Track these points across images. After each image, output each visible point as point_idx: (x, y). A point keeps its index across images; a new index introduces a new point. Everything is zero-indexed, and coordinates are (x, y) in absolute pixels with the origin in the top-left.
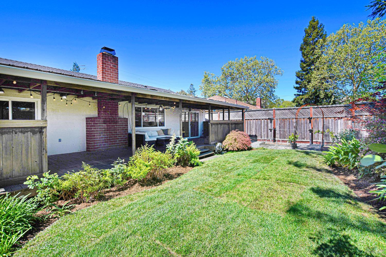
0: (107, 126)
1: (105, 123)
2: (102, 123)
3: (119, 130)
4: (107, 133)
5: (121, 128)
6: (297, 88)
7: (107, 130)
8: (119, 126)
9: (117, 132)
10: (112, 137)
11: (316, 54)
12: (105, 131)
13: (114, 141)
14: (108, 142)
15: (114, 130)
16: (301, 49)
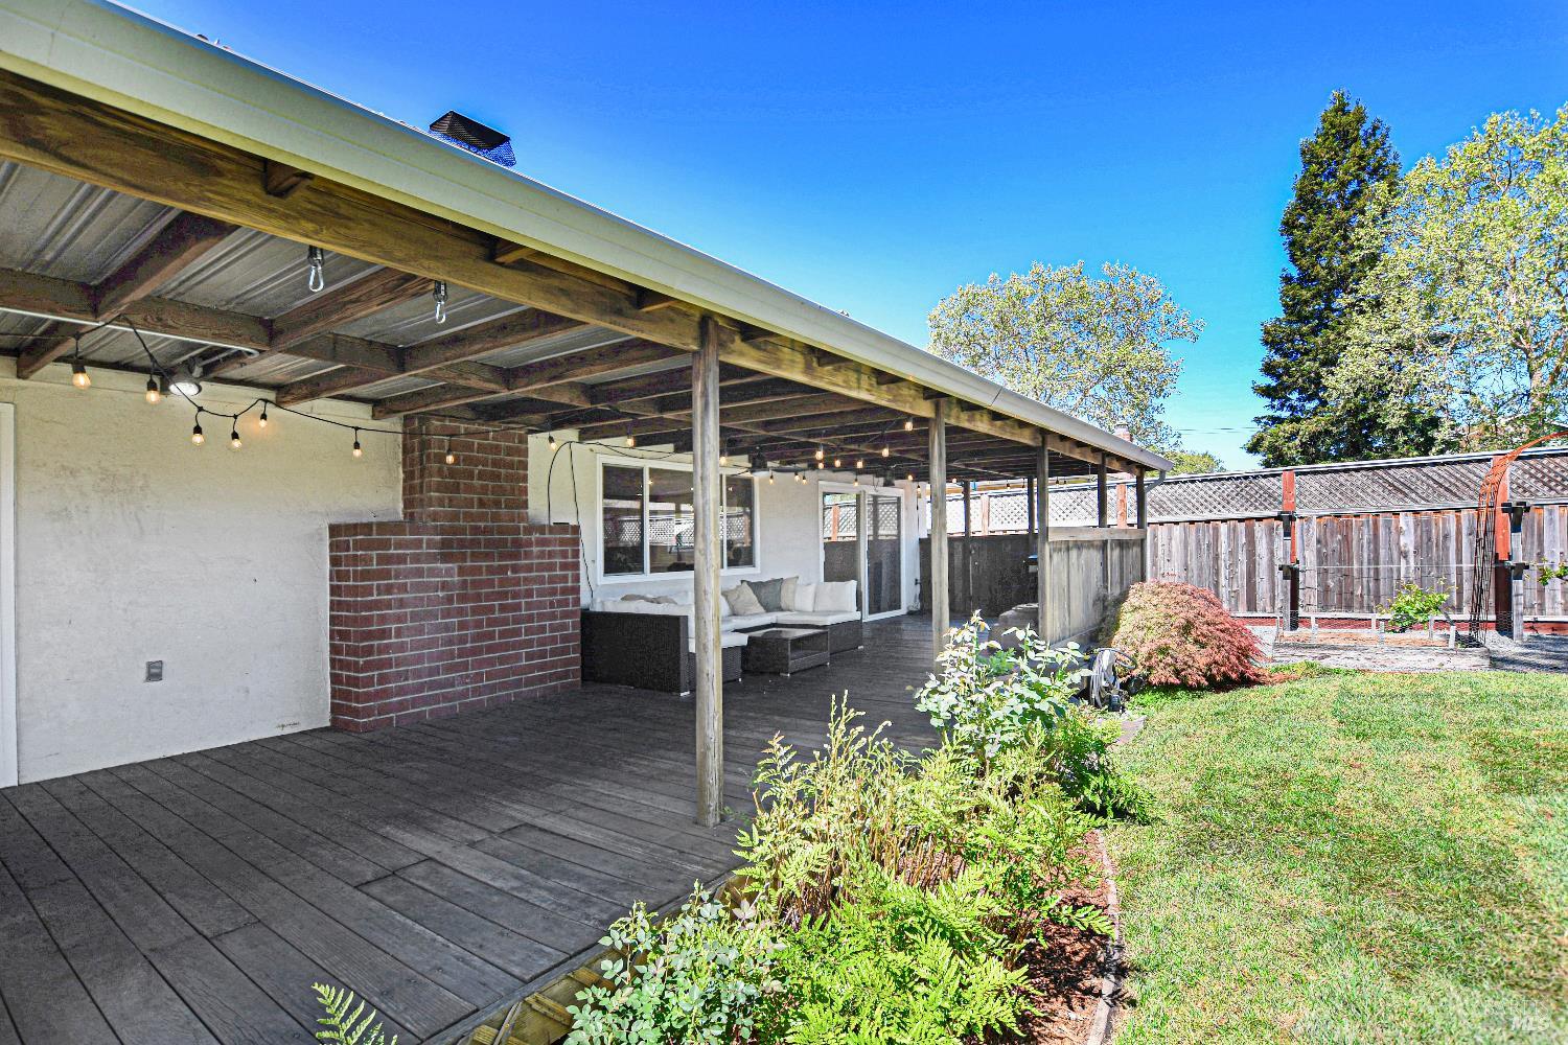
0: (462, 572)
1: (445, 558)
2: (432, 558)
3: (529, 593)
4: (461, 612)
5: (541, 580)
6: (1266, 392)
7: (463, 598)
8: (529, 568)
9: (517, 607)
10: (491, 636)
11: (1360, 248)
12: (450, 600)
13: (502, 660)
14: (465, 666)
15: (504, 595)
16: (1289, 226)
